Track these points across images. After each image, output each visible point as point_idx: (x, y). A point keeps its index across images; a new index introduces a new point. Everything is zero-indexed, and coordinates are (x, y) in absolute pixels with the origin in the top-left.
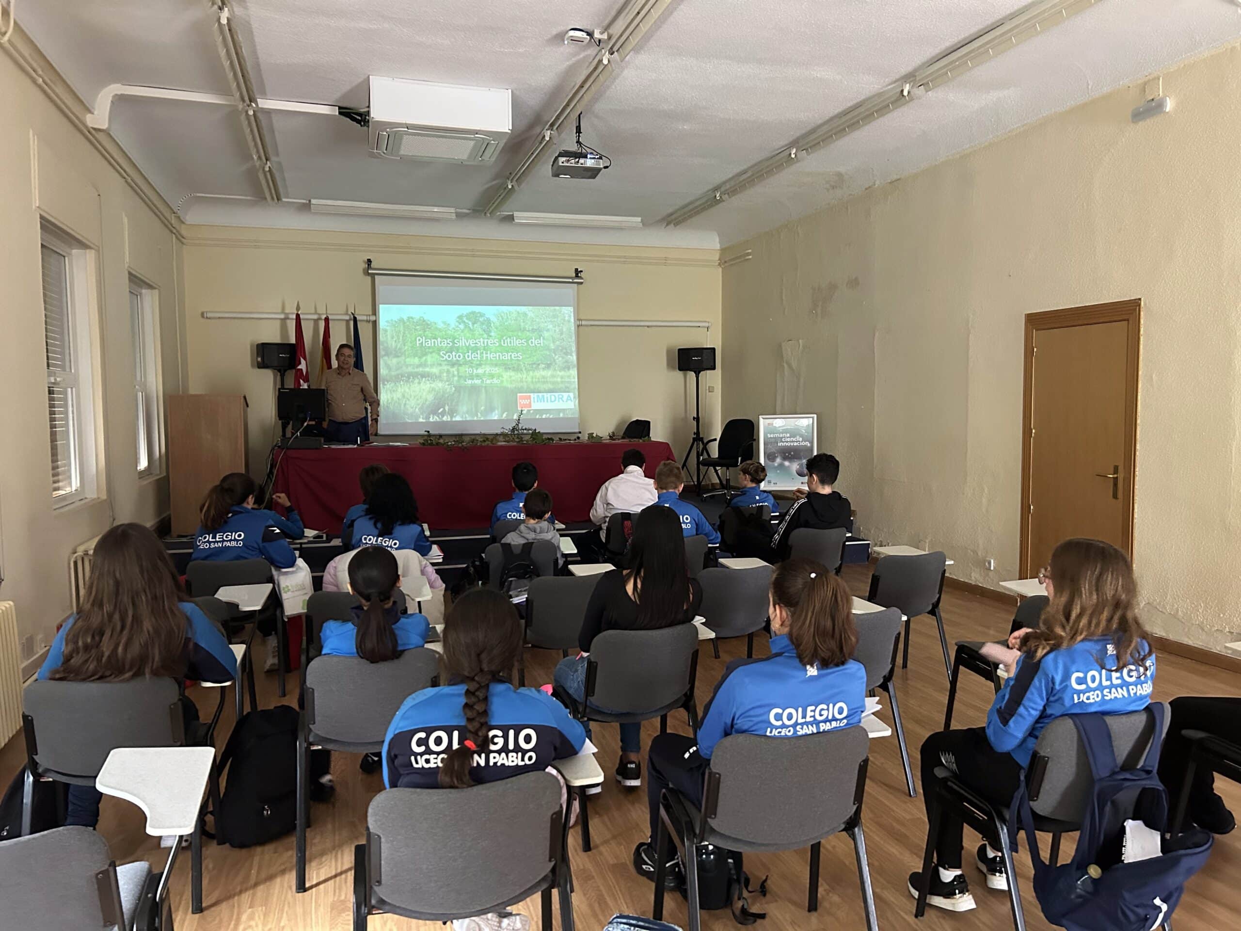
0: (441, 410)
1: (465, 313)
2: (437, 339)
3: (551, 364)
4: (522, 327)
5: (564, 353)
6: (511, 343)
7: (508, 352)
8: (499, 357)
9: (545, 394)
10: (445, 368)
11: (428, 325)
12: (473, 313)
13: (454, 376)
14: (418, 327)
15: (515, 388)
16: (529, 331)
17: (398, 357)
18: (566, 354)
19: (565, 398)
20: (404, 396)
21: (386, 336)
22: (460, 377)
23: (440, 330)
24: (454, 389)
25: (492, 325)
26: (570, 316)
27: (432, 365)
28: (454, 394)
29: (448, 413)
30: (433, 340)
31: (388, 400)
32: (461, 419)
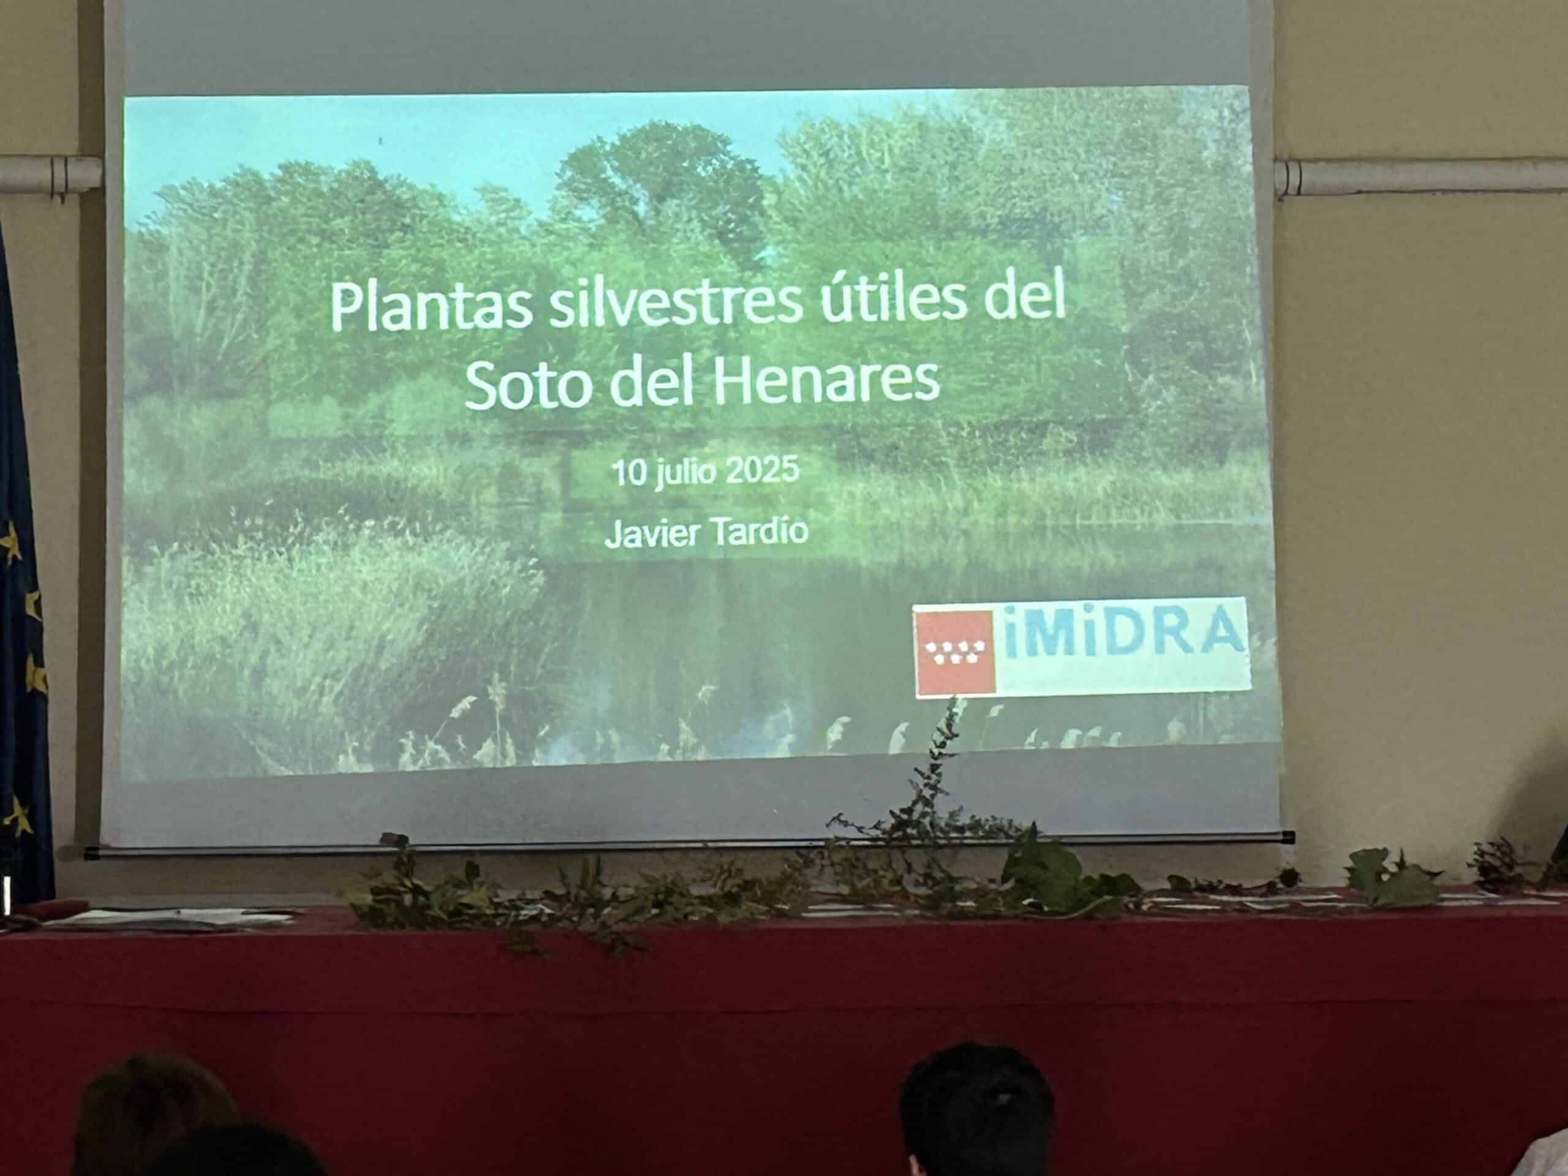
0: (466, 703)
1: (611, 139)
2: (446, 290)
3: (1113, 424)
4: (942, 209)
5: (1195, 362)
6: (874, 307)
7: (857, 357)
8: (807, 392)
9: (1077, 606)
10: (495, 457)
11: (399, 205)
12: (656, 133)
13: (539, 502)
14: (338, 223)
15: (901, 568)
16: (984, 232)
17: (226, 395)
18: (1207, 362)
19: (1194, 634)
20: (253, 627)
21: (161, 276)
22: (575, 508)
23: (464, 237)
24: (540, 579)
25: (769, 200)
26: (1230, 142)
27: (416, 443)
28: (538, 607)
29: (506, 720)
30: (423, 298)
31: (161, 651)
32: (580, 760)
